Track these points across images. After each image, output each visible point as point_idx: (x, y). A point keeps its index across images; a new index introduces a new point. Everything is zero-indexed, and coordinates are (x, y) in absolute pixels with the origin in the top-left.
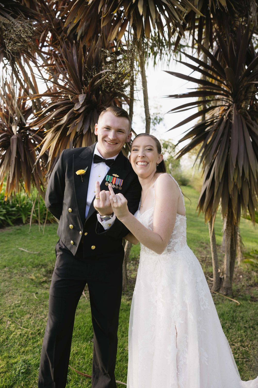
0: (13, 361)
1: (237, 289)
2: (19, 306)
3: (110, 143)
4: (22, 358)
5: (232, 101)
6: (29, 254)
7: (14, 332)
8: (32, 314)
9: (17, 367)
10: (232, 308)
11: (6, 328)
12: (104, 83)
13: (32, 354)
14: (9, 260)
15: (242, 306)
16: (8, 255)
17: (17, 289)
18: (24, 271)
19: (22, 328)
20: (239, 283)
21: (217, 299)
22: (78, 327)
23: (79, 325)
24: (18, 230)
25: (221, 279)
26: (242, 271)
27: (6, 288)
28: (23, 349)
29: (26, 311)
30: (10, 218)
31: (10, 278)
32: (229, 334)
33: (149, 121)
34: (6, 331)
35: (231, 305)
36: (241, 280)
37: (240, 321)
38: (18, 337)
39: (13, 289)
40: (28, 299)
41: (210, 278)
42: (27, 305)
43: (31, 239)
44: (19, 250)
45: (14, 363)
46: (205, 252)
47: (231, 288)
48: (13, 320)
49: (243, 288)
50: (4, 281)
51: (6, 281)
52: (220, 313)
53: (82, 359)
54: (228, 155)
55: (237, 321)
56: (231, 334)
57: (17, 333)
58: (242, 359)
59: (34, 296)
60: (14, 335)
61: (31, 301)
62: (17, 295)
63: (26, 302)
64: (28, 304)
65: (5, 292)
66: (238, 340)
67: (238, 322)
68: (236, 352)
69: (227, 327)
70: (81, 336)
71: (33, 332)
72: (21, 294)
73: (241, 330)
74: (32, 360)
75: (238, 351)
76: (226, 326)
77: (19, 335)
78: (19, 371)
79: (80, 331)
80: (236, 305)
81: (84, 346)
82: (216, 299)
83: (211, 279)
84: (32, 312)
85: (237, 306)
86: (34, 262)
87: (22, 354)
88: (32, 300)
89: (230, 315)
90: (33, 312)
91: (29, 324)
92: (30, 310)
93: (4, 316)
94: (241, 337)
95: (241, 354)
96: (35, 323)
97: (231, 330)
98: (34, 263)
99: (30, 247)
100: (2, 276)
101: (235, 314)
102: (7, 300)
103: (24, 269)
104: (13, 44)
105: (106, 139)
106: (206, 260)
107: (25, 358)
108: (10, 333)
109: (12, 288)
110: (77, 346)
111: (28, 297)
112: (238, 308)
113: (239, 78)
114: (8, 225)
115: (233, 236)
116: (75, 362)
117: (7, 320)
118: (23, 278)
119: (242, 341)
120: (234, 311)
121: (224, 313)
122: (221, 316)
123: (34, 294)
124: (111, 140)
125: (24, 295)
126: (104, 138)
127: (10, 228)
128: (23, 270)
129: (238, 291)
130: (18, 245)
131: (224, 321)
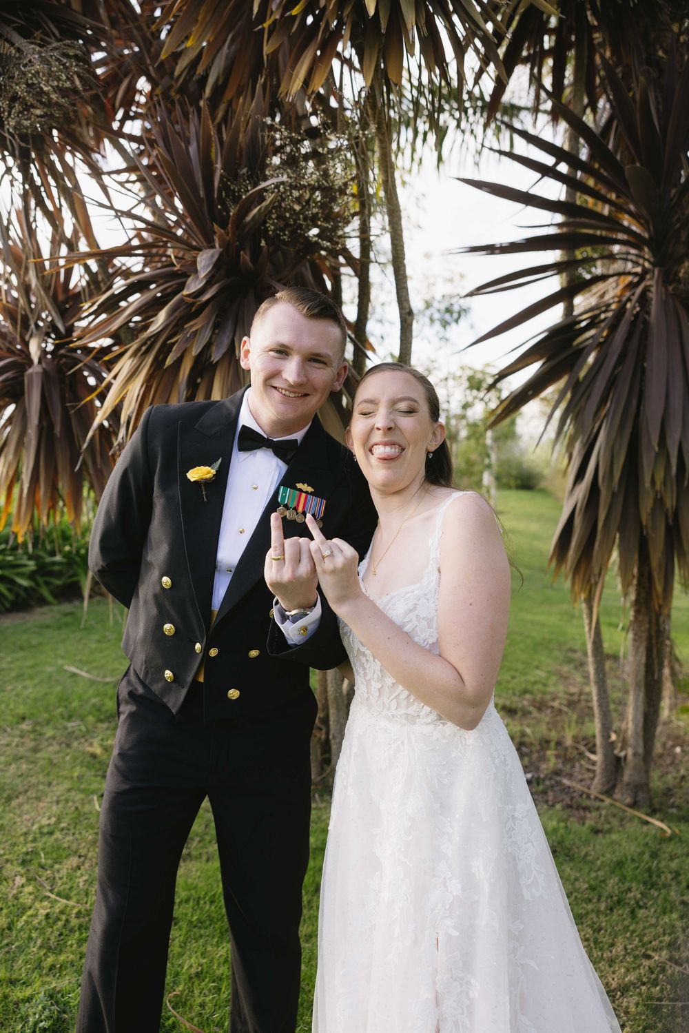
0: (20, 995)
1: (665, 786)
2: (51, 833)
3: (287, 393)
4: (47, 987)
5: (652, 260)
6: (92, 683)
7: (30, 908)
8: (85, 856)
9: (31, 1011)
10: (647, 844)
11: (10, 896)
12: (274, 216)
13: (75, 974)
14: (36, 700)
15: (677, 839)
16: (35, 686)
17: (50, 784)
18: (73, 732)
19: (53, 896)
20: (671, 769)
21: (606, 816)
22: (207, 898)
23: (212, 891)
24: (66, 615)
25: (618, 759)
26: (682, 733)
27: (20, 779)
28: (50, 960)
29: (69, 847)
30: (47, 583)
31: (35, 750)
32: (637, 923)
33: (409, 321)
34: (10, 904)
35: (646, 835)
36: (677, 761)
37: (670, 886)
38: (39, 923)
39: (38, 783)
40: (77, 813)
41: (588, 754)
42: (72, 831)
43: (99, 641)
44: (66, 671)
45: (22, 1000)
46: (579, 679)
47: (647, 784)
48: (31, 874)
49: (683, 783)
50: (17, 758)
51: (23, 761)
52: (612, 860)
53: (213, 991)
54: (637, 415)
55: (660, 883)
56: (641, 925)
57: (38, 910)
58: (671, 1000)
59: (94, 805)
60: (29, 916)
61: (86, 819)
62: (49, 799)
63: (71, 822)
64: (75, 828)
65: (15, 791)
66: (661, 942)
67: (665, 886)
68: (654, 980)
69: (633, 902)
70: (216, 924)
71: (83, 910)
72: (58, 797)
73: (671, 912)
74: (74, 991)
75: (661, 976)
76: (630, 899)
77: (43, 918)
78: (36, 1024)
79: (213, 907)
80: (658, 836)
81: (220, 953)
82: (603, 818)
83: (593, 757)
84: (83, 852)
85: (663, 839)
86: (103, 705)
87: (47, 975)
88: (86, 816)
89: (642, 865)
90: (89, 851)
91: (75, 885)
92: (79, 845)
93: (7, 861)
94: (670, 935)
95: (668, 986)
96: (92, 883)
97: (642, 911)
98: (103, 709)
99: (94, 664)
100: (14, 744)
101: (655, 863)
102: (20, 816)
103: (73, 727)
104: (20, 112)
105: (276, 383)
106: (579, 701)
107: (54, 985)
108: (20, 910)
109: (36, 781)
110: (202, 954)
111: (77, 809)
112: (664, 846)
113: (672, 195)
114: (43, 602)
115: (654, 641)
116: (192, 999)
117: (13, 873)
118: (68, 751)
119: (672, 946)
120: (654, 855)
121: (624, 859)
122: (615, 868)
123: (95, 798)
124: (291, 386)
125: (67, 801)
126: (270, 379)
127: (45, 609)
128: (70, 730)
129: (668, 792)
130: (62, 658)
131: (623, 884)
